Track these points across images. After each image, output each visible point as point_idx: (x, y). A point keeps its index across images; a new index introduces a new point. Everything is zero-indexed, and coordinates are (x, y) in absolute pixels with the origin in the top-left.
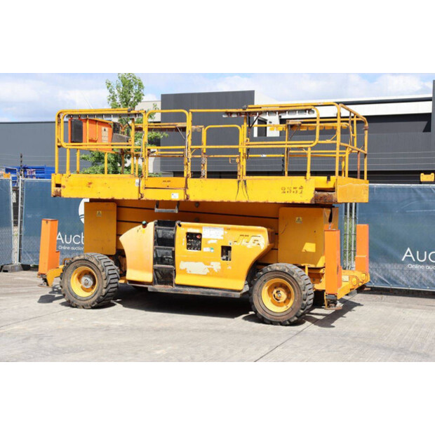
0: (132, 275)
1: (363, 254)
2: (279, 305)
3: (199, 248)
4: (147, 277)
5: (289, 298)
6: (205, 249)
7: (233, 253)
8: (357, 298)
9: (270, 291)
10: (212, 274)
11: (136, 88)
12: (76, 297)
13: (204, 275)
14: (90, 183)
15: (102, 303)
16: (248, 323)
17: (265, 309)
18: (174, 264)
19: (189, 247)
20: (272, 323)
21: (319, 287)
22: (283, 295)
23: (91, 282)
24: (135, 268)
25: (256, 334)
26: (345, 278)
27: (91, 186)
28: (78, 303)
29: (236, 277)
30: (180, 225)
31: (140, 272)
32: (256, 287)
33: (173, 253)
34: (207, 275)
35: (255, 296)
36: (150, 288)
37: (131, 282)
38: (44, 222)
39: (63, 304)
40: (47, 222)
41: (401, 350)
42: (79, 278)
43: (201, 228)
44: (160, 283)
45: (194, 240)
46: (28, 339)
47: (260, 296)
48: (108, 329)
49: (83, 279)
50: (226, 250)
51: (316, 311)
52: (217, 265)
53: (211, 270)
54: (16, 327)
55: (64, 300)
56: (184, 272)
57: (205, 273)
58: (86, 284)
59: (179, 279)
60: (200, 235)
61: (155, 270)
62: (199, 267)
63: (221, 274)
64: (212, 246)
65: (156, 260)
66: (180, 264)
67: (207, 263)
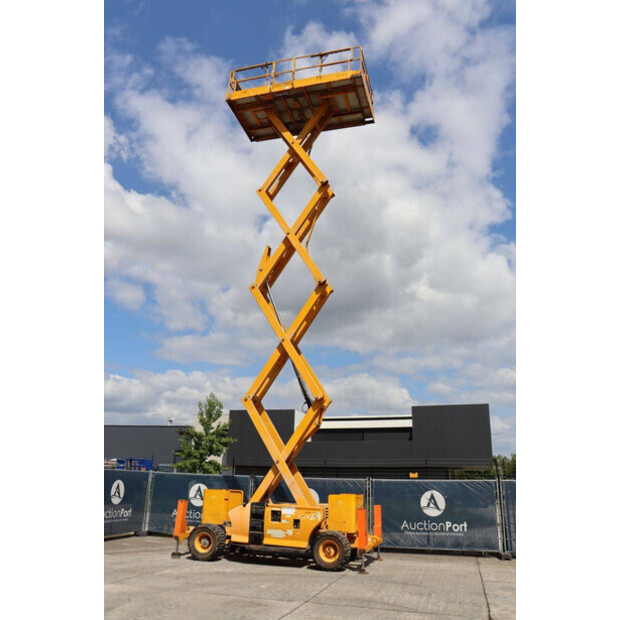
0: (235, 538)
1: (378, 525)
2: (329, 557)
3: (279, 520)
4: (245, 539)
5: (335, 554)
6: (283, 521)
7: (301, 523)
8: (375, 555)
9: (324, 549)
10: (287, 537)
11: (217, 408)
12: (198, 553)
13: (282, 539)
15: (214, 557)
16: (310, 571)
17: (321, 560)
18: (262, 530)
19: (273, 520)
21: (353, 546)
22: (333, 551)
23: (208, 542)
24: (237, 533)
25: (317, 576)
26: (370, 540)
29: (303, 540)
30: (267, 506)
31: (241, 536)
32: (316, 546)
33: (263, 524)
34: (284, 538)
35: (315, 552)
36: (247, 546)
37: (234, 543)
39: (188, 558)
40: (182, 502)
41: (404, 584)
42: (200, 540)
43: (280, 507)
44: (253, 543)
45: (276, 516)
46: (178, 578)
47: (318, 551)
48: (224, 573)
49: (203, 541)
50: (297, 522)
51: (352, 563)
52: (290, 532)
53: (287, 535)
54: (167, 571)
55: (190, 555)
56: (269, 536)
58: (205, 544)
59: (266, 541)
60: (280, 512)
61: (250, 536)
62: (279, 533)
63: (292, 538)
64: (288, 519)
65: (251, 528)
66: (268, 531)
67: (284, 530)
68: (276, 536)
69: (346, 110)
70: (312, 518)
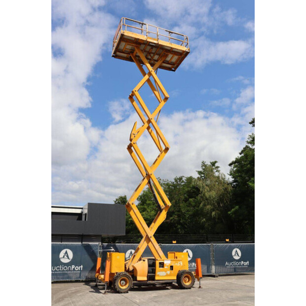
0: (139, 278)
2: (187, 283)
3: (163, 267)
4: (145, 279)
6: (165, 267)
7: (174, 267)
9: (184, 279)
10: (167, 275)
12: (121, 289)
13: (164, 276)
17: (184, 284)
18: (155, 273)
19: (160, 267)
20: (187, 289)
22: (187, 279)
23: (125, 283)
24: (140, 276)
28: (122, 291)
29: (174, 276)
30: (157, 260)
31: (142, 277)
34: (166, 276)
37: (139, 281)
42: (120, 282)
43: (164, 260)
44: (150, 280)
45: (161, 265)
49: (122, 282)
50: (172, 268)
52: (169, 272)
53: (167, 274)
56: (158, 275)
58: (123, 284)
59: (157, 278)
60: (163, 263)
61: (148, 277)
62: (163, 273)
63: (170, 275)
64: (167, 266)
65: (149, 272)
66: (158, 273)
67: (166, 272)
68: (162, 275)
69: (168, 61)
70: (178, 265)
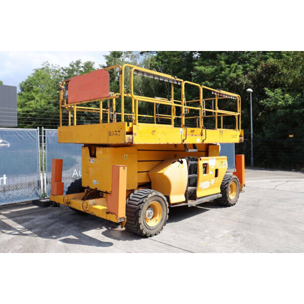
0: (174, 199)
6: (210, 172)
13: (208, 189)
14: (154, 131)
19: (204, 173)
20: (232, 205)
24: (175, 194)
27: (155, 133)
28: (152, 232)
30: (201, 159)
31: (178, 195)
37: (174, 204)
38: (121, 169)
40: (124, 168)
43: (208, 160)
52: (213, 181)
53: (211, 185)
56: (201, 189)
57: (208, 187)
59: (199, 194)
62: (207, 184)
63: (214, 186)
64: (212, 170)
66: (200, 184)
67: (210, 181)
68: (205, 187)
70: (224, 166)
